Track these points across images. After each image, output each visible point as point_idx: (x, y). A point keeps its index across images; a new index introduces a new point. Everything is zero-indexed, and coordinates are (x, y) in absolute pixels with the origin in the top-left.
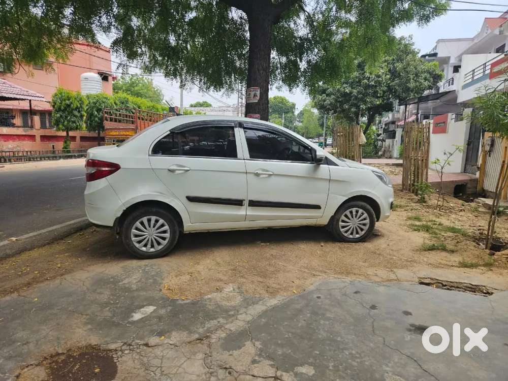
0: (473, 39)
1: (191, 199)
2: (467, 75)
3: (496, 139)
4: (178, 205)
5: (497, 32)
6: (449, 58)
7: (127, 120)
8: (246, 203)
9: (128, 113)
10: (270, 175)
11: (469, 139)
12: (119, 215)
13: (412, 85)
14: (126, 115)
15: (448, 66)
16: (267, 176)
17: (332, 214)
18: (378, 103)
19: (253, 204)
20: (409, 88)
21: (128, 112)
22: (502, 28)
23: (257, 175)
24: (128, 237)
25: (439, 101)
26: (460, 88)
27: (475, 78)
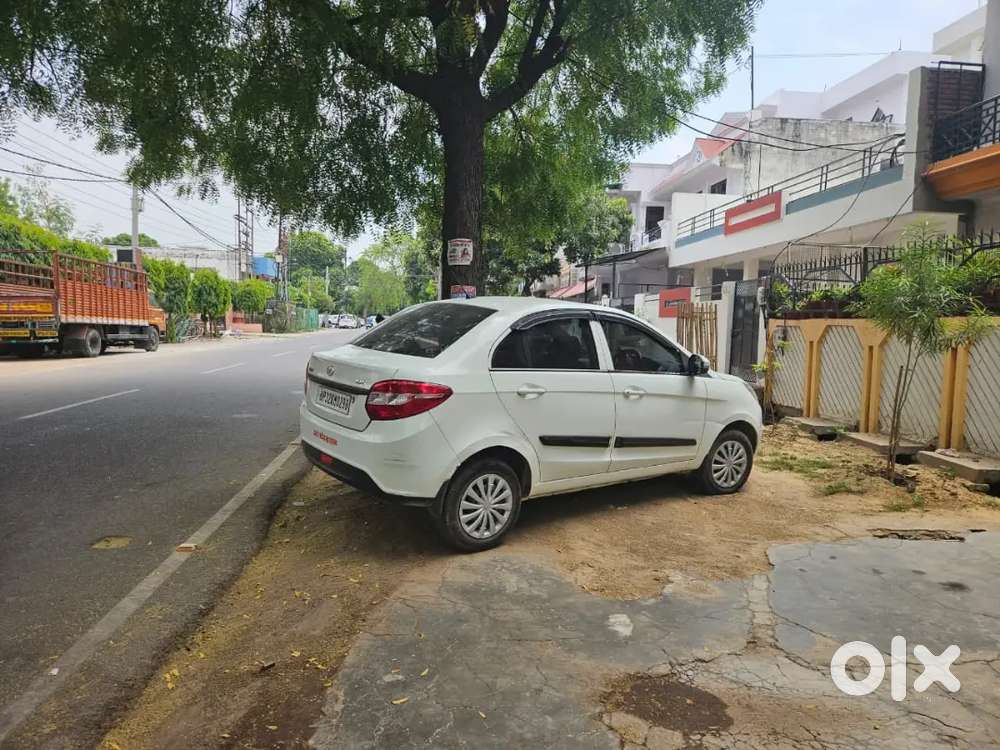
0: (671, 167)
1: (547, 441)
2: (683, 225)
3: (789, 329)
4: (529, 450)
5: (716, 161)
6: (639, 193)
7: (17, 277)
8: (612, 442)
9: (19, 261)
10: (641, 396)
11: (734, 327)
12: (449, 476)
13: (595, 234)
14: (17, 266)
15: (637, 207)
16: (637, 397)
17: (707, 452)
18: (546, 261)
19: (622, 443)
20: (591, 238)
21: (19, 259)
22: (723, 158)
23: (627, 395)
24: (455, 517)
25: (634, 261)
26: (673, 245)
27: (697, 231)
